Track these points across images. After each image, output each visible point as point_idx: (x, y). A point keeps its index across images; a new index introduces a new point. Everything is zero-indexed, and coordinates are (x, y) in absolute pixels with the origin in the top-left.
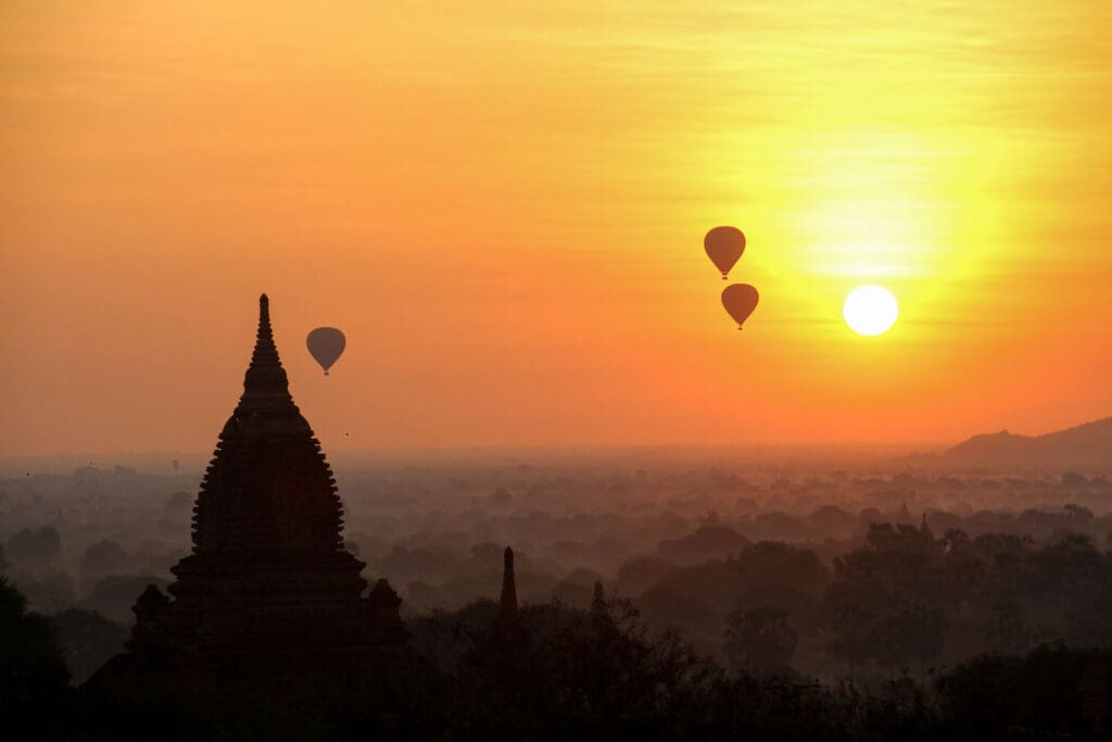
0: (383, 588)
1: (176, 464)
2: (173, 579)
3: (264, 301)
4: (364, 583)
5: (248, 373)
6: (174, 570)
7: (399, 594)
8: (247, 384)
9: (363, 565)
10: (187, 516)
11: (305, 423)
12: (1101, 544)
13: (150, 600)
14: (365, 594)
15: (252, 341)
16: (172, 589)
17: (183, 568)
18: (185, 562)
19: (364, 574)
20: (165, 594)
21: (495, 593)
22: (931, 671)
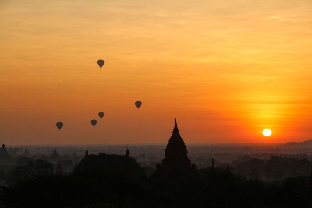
0: (194, 164)
1: (163, 145)
2: (162, 162)
3: (176, 120)
4: (191, 164)
5: (173, 131)
6: (162, 161)
7: (197, 165)
8: (173, 132)
9: (191, 161)
10: (164, 153)
11: (182, 139)
12: (309, 160)
13: (158, 165)
14: (191, 165)
15: (174, 126)
16: (162, 164)
17: (163, 161)
18: (163, 160)
19: (191, 162)
20: (161, 164)
21: (211, 165)
22: (280, 179)
